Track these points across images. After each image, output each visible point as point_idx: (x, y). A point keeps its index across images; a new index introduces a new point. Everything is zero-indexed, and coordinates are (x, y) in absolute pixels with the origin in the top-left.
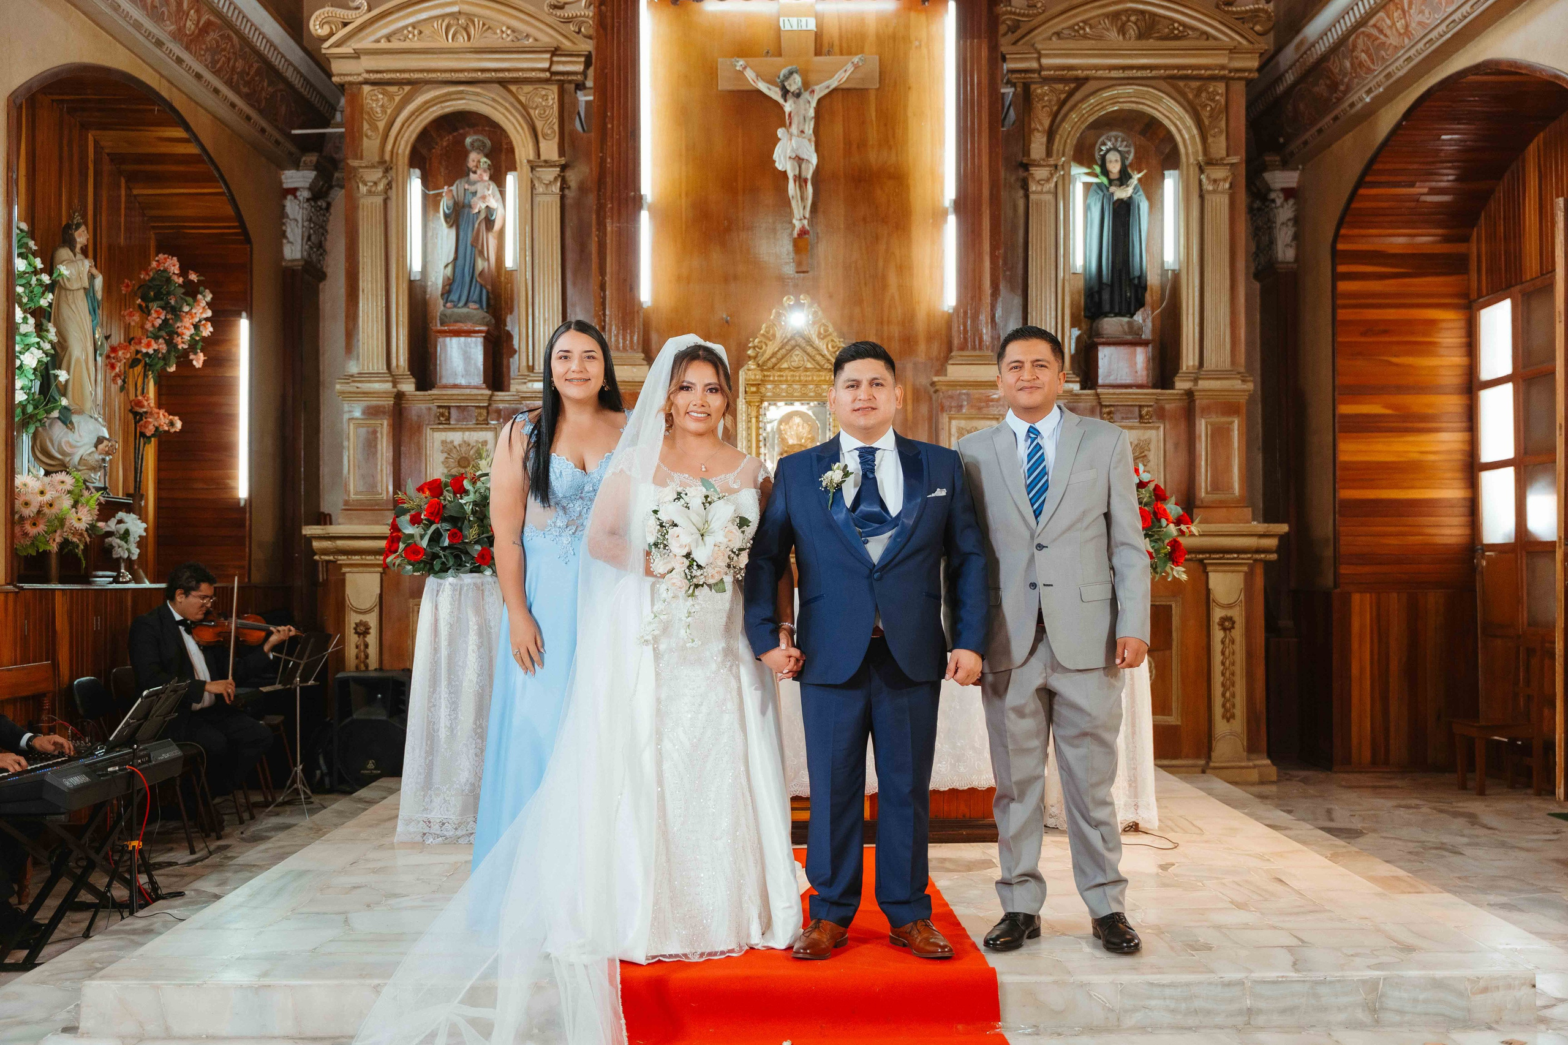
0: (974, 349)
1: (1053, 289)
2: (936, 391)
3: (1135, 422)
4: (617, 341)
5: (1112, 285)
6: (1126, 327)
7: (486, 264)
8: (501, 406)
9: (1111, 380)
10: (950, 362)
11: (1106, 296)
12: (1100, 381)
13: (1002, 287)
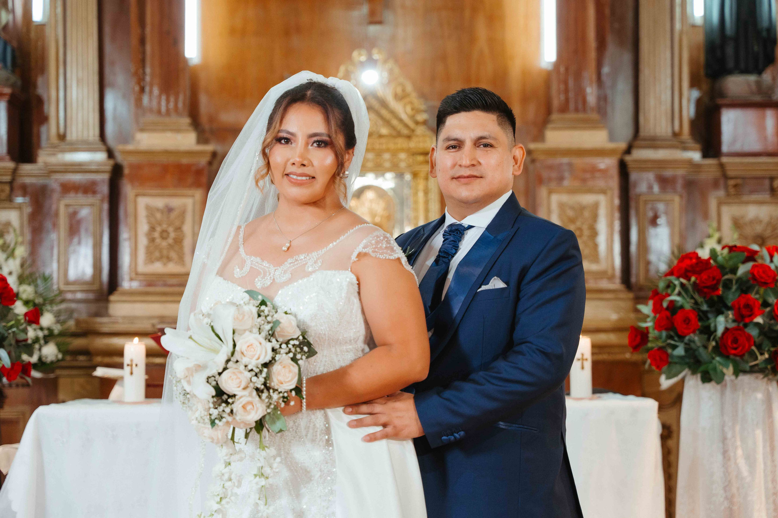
0: (577, 110)
1: (668, 43)
2: (533, 161)
3: (766, 196)
4: (159, 103)
5: (736, 39)
6: (754, 87)
7: (11, 17)
8: (28, 180)
9: (737, 147)
10: (550, 126)
11: (730, 50)
12: (725, 148)
13: (610, 39)
